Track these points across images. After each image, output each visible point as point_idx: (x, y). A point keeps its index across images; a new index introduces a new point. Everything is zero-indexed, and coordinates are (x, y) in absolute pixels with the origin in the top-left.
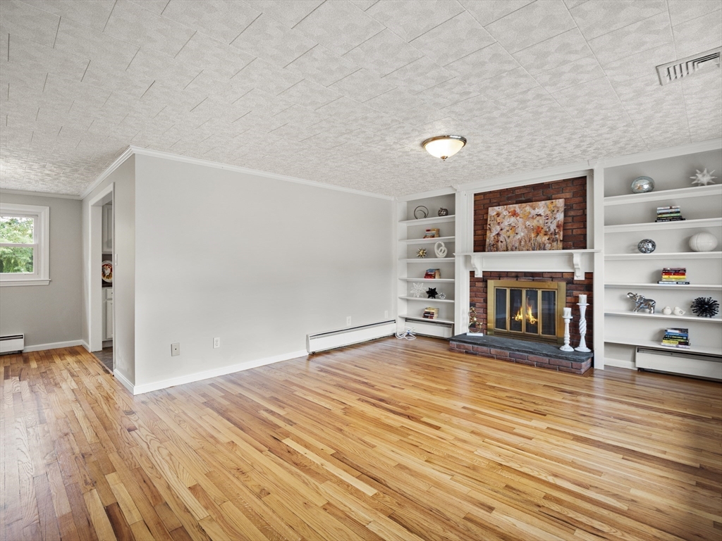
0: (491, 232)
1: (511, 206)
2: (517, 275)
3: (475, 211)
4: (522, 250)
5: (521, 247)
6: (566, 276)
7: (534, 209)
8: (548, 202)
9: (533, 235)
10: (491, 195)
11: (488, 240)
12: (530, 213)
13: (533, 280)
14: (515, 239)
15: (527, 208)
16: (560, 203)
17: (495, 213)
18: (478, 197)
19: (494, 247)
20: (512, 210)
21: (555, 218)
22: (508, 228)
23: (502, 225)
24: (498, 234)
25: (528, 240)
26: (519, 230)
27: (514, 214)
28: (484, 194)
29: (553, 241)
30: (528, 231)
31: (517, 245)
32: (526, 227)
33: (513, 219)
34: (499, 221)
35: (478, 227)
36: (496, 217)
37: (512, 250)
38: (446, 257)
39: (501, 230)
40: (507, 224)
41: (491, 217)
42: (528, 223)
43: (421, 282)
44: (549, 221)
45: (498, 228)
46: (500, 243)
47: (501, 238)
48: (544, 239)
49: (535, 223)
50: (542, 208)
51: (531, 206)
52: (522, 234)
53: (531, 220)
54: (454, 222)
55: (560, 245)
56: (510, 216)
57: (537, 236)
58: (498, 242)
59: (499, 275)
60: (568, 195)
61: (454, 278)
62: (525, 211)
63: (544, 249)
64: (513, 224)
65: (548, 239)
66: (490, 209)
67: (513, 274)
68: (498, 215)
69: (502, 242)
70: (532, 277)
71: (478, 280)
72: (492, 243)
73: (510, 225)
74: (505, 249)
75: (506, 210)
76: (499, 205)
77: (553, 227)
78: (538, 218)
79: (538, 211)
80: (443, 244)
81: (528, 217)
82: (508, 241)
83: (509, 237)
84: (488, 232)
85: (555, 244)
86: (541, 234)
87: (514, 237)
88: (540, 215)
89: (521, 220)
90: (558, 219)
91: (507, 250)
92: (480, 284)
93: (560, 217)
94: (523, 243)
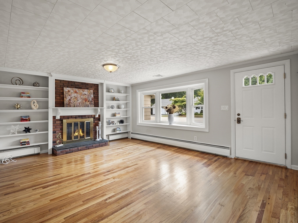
0: (66, 98)
1: (74, 89)
2: (76, 117)
3: (55, 87)
4: (81, 107)
5: (80, 106)
6: (93, 116)
7: (84, 92)
8: (88, 90)
9: (84, 102)
10: (64, 82)
11: (65, 102)
12: (82, 93)
13: (82, 118)
14: (77, 102)
15: (81, 91)
16: (92, 91)
17: (67, 90)
18: (57, 82)
19: (69, 105)
20: (75, 90)
21: (91, 96)
22: (74, 98)
23: (71, 96)
24: (70, 100)
25: (82, 103)
26: (79, 99)
27: (76, 92)
28: (60, 81)
29: (91, 104)
30: (82, 100)
31: (78, 105)
32: (81, 98)
33: (75, 94)
34: (69, 94)
35: (58, 95)
36: (68, 92)
37: (77, 107)
38: (37, 109)
39: (71, 98)
40: (73, 96)
41: (65, 92)
42: (82, 97)
43: (17, 124)
44: (89, 97)
45: (70, 97)
46: (71, 104)
47: (71, 102)
48: (88, 103)
49: (84, 97)
50: (86, 92)
51: (82, 91)
52: (80, 101)
53: (83, 96)
54: (48, 91)
55: (93, 106)
56: (74, 93)
57: (86, 102)
58: (70, 103)
59: (68, 117)
60: (94, 89)
61: (48, 120)
62: (80, 92)
63: (89, 107)
64: (76, 96)
65: (90, 103)
66: (64, 88)
67: (74, 117)
68: (69, 91)
69: (72, 103)
70: (82, 117)
71: (58, 120)
72: (68, 103)
73: (75, 96)
74: (74, 106)
75: (72, 90)
76: (68, 87)
77: (91, 99)
78: (85, 95)
79: (85, 93)
80: (36, 102)
81: (81, 94)
82: (75, 103)
83: (75, 101)
84: (65, 98)
85: (92, 105)
86: (87, 101)
87: (77, 101)
88: (86, 94)
89: (79, 95)
90: (92, 97)
91: (75, 107)
92: (59, 122)
93: (92, 96)
94: (81, 104)
